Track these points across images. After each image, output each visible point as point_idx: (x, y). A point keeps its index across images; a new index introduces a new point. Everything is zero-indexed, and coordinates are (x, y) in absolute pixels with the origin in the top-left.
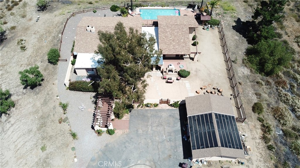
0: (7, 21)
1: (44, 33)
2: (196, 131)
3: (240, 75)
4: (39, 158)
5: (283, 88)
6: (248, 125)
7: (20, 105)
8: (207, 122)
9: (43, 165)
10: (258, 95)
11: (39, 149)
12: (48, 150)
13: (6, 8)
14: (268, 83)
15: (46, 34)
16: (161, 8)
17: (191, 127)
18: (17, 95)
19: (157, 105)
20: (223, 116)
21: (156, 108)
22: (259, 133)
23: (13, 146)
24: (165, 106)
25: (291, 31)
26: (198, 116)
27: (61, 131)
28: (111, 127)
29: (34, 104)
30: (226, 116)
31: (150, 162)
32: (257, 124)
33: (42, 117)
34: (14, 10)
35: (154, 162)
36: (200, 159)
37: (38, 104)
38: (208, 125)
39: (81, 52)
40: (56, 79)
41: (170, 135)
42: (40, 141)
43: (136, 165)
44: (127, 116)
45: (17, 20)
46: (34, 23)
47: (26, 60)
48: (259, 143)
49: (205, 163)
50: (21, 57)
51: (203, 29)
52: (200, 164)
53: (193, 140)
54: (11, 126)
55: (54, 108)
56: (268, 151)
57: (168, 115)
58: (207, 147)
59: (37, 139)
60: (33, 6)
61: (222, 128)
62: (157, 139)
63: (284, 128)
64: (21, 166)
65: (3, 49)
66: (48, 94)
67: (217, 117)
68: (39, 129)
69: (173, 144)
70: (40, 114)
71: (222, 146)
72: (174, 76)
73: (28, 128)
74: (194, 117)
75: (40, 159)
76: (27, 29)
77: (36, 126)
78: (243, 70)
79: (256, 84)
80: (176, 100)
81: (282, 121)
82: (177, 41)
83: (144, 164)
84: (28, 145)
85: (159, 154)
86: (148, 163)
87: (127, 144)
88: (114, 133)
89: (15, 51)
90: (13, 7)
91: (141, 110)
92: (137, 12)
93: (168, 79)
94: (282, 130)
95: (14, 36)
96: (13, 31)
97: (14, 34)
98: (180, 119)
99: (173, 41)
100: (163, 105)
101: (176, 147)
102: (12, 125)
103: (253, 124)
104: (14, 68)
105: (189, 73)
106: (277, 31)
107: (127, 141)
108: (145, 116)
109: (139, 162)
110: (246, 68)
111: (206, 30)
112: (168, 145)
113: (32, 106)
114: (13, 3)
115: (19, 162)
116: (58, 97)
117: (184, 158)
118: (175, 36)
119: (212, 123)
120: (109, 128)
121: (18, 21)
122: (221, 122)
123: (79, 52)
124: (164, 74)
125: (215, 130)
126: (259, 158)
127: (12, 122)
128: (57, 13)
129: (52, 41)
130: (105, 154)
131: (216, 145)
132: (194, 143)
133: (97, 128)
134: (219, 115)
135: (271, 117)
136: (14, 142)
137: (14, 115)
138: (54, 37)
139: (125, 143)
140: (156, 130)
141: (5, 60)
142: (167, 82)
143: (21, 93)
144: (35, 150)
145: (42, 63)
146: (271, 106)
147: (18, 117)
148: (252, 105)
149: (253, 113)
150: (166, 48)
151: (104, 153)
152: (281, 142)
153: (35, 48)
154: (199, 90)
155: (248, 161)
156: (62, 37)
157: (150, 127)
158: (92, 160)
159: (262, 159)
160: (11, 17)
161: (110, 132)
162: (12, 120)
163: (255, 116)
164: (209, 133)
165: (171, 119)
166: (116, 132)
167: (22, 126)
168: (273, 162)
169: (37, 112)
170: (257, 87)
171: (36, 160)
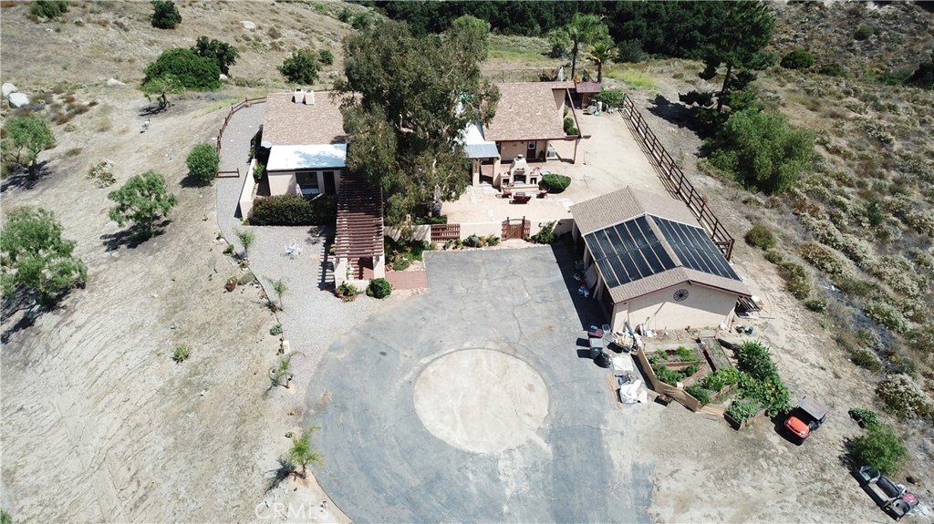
0: (55, 144)
1: (167, 145)
2: (611, 254)
4: (167, 379)
6: (744, 266)
7: (104, 282)
8: (636, 233)
9: (181, 392)
10: (755, 218)
11: (168, 359)
12: (196, 356)
13: (53, 120)
14: (770, 205)
15: (172, 145)
17: (596, 252)
18: (93, 265)
19: (496, 241)
20: (673, 223)
21: (495, 247)
22: (776, 282)
23: (84, 374)
24: (518, 245)
26: (609, 230)
29: (148, 273)
30: (683, 226)
31: (497, 342)
32: (764, 266)
33: (173, 293)
34: (75, 122)
35: (508, 343)
37: (160, 269)
38: (639, 238)
40: (213, 209)
41: (543, 292)
43: (459, 350)
44: (417, 264)
45: (84, 137)
46: (136, 137)
48: (781, 299)
51: (585, 114)
53: (607, 271)
54: (76, 331)
56: (810, 313)
57: (529, 257)
58: (648, 275)
59: (161, 339)
61: (678, 241)
62: (509, 300)
65: (45, 193)
66: (190, 242)
67: (658, 223)
69: (554, 307)
70: (168, 287)
71: (688, 267)
72: (529, 191)
73: (130, 321)
74: (599, 232)
75: (171, 382)
76: (114, 148)
77: (156, 313)
79: (741, 203)
80: (545, 221)
82: (528, 115)
83: (484, 348)
84: (133, 358)
85: (519, 327)
86: (491, 345)
87: (428, 314)
89: (81, 189)
90: (72, 116)
91: (455, 253)
94: (835, 285)
96: (74, 157)
97: (76, 163)
99: (518, 114)
101: (563, 311)
103: (756, 266)
105: (568, 180)
107: (426, 308)
108: (466, 263)
109: (467, 345)
110: (709, 178)
111: (592, 116)
112: (540, 309)
113: (142, 277)
114: (73, 110)
115: (102, 404)
116: (222, 240)
118: (521, 106)
119: (649, 233)
121: (89, 139)
122: (673, 232)
123: (275, 144)
124: (503, 186)
125: (661, 242)
126: (790, 324)
127: (79, 323)
130: (368, 334)
131: (671, 267)
132: (611, 277)
134: (664, 220)
135: (798, 258)
136: (86, 364)
137: (86, 305)
139: (421, 312)
140: (501, 284)
143: (106, 260)
144: (156, 364)
146: (792, 241)
147: (99, 306)
148: (743, 234)
149: (750, 248)
150: (501, 129)
151: (366, 335)
152: (840, 301)
155: (761, 328)
156: (219, 142)
157: (485, 281)
158: (334, 349)
160: (68, 134)
162: (79, 317)
163: (755, 251)
164: (646, 250)
166: (393, 292)
167: (112, 321)
168: (827, 333)
169: (156, 286)
170: (746, 208)
171: (161, 384)
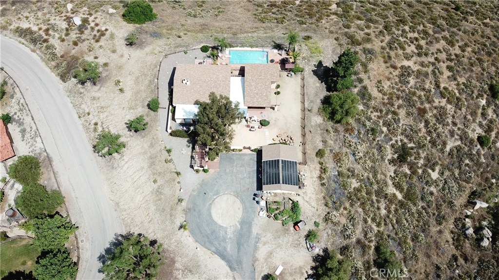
0: (97, 56)
1: (139, 75)
2: (267, 172)
3: (313, 124)
5: (350, 134)
6: (310, 167)
7: (130, 146)
8: (275, 166)
9: (156, 193)
10: (324, 142)
11: (152, 182)
12: (159, 183)
13: (94, 39)
14: (336, 131)
15: (141, 76)
16: (249, 49)
17: (264, 169)
18: (125, 137)
19: (241, 150)
20: (288, 161)
21: (240, 153)
22: (317, 173)
23: (130, 179)
24: (248, 151)
25: (375, 75)
26: (270, 161)
27: (168, 169)
28: (206, 168)
29: (142, 146)
30: (290, 162)
32: (317, 166)
33: (151, 158)
34: (102, 43)
35: (237, 193)
36: (269, 192)
37: (146, 146)
38: (275, 168)
39: (179, 103)
41: (250, 174)
42: (151, 176)
44: (217, 159)
45: (108, 54)
46: (127, 61)
47: (127, 103)
48: (315, 181)
49: (273, 194)
50: (121, 100)
51: (287, 76)
52: (269, 195)
53: (264, 179)
55: (161, 151)
56: (321, 187)
57: (250, 158)
58: (273, 184)
59: (149, 174)
60: (121, 38)
61: (285, 171)
62: (240, 176)
63: (340, 169)
64: (139, 193)
66: (153, 138)
67: (282, 163)
68: (150, 167)
69: (251, 181)
70: (149, 155)
71: (283, 183)
72: (256, 125)
73: (140, 165)
74: (267, 161)
75: (153, 189)
76: (120, 68)
77: (147, 164)
78: (316, 119)
79: (325, 131)
80: (256, 148)
81: (339, 165)
82: (261, 95)
83: (230, 194)
84: (143, 179)
85: (241, 187)
86: (232, 193)
87: (218, 180)
88: (208, 171)
89: (114, 92)
90: (100, 37)
91: (229, 154)
92: (227, 55)
93: (251, 127)
94: (338, 171)
95: (109, 74)
96: (106, 68)
97: (108, 72)
98: (257, 162)
99: (257, 94)
100: (245, 150)
102: (126, 162)
103: (314, 166)
104: (117, 111)
105: (269, 122)
106: (360, 76)
107: (218, 178)
108: (231, 159)
109: (226, 193)
110: (319, 117)
111: (289, 78)
112: (247, 181)
113: (141, 148)
114: (100, 33)
115: (137, 191)
116: (163, 142)
117: (257, 190)
118: (259, 90)
119: (278, 167)
120: (205, 168)
121: (110, 57)
122: (285, 166)
123: (177, 103)
124: (248, 122)
125: (280, 172)
126: (313, 192)
127: (126, 160)
128: (148, 49)
129: (149, 86)
131: (279, 183)
132: (264, 181)
133: (196, 168)
134: (285, 161)
135: (331, 160)
136: (131, 176)
137: (127, 154)
138: (150, 81)
139: (216, 179)
140: (239, 169)
141: (107, 101)
142: (250, 130)
143: (129, 136)
144: (149, 182)
145: (143, 109)
146: (334, 151)
147: (130, 156)
148: (317, 151)
149: (316, 158)
150: (250, 101)
151: (201, 186)
152: (334, 181)
153: (133, 91)
154: (275, 138)
155: (304, 193)
156: (158, 83)
157: (235, 167)
158: (193, 191)
159: (315, 193)
160: (101, 50)
161: (205, 171)
162: (126, 158)
163: (316, 160)
164: (276, 174)
165: (252, 162)
166: (209, 170)
167: (135, 164)
169: (145, 153)
170: (325, 134)
